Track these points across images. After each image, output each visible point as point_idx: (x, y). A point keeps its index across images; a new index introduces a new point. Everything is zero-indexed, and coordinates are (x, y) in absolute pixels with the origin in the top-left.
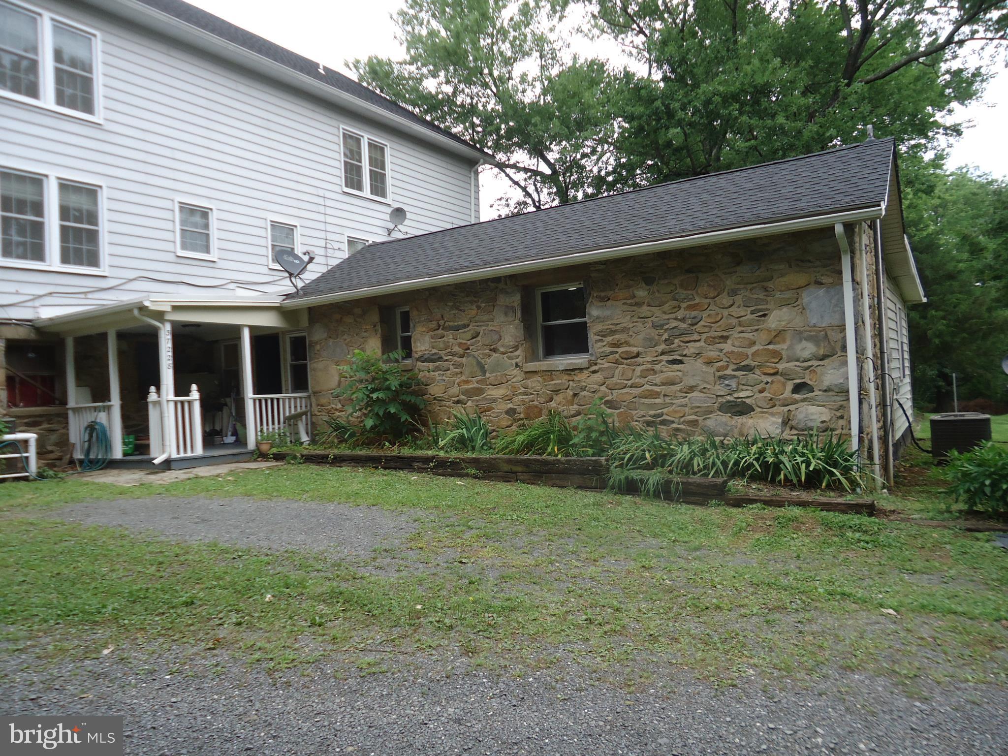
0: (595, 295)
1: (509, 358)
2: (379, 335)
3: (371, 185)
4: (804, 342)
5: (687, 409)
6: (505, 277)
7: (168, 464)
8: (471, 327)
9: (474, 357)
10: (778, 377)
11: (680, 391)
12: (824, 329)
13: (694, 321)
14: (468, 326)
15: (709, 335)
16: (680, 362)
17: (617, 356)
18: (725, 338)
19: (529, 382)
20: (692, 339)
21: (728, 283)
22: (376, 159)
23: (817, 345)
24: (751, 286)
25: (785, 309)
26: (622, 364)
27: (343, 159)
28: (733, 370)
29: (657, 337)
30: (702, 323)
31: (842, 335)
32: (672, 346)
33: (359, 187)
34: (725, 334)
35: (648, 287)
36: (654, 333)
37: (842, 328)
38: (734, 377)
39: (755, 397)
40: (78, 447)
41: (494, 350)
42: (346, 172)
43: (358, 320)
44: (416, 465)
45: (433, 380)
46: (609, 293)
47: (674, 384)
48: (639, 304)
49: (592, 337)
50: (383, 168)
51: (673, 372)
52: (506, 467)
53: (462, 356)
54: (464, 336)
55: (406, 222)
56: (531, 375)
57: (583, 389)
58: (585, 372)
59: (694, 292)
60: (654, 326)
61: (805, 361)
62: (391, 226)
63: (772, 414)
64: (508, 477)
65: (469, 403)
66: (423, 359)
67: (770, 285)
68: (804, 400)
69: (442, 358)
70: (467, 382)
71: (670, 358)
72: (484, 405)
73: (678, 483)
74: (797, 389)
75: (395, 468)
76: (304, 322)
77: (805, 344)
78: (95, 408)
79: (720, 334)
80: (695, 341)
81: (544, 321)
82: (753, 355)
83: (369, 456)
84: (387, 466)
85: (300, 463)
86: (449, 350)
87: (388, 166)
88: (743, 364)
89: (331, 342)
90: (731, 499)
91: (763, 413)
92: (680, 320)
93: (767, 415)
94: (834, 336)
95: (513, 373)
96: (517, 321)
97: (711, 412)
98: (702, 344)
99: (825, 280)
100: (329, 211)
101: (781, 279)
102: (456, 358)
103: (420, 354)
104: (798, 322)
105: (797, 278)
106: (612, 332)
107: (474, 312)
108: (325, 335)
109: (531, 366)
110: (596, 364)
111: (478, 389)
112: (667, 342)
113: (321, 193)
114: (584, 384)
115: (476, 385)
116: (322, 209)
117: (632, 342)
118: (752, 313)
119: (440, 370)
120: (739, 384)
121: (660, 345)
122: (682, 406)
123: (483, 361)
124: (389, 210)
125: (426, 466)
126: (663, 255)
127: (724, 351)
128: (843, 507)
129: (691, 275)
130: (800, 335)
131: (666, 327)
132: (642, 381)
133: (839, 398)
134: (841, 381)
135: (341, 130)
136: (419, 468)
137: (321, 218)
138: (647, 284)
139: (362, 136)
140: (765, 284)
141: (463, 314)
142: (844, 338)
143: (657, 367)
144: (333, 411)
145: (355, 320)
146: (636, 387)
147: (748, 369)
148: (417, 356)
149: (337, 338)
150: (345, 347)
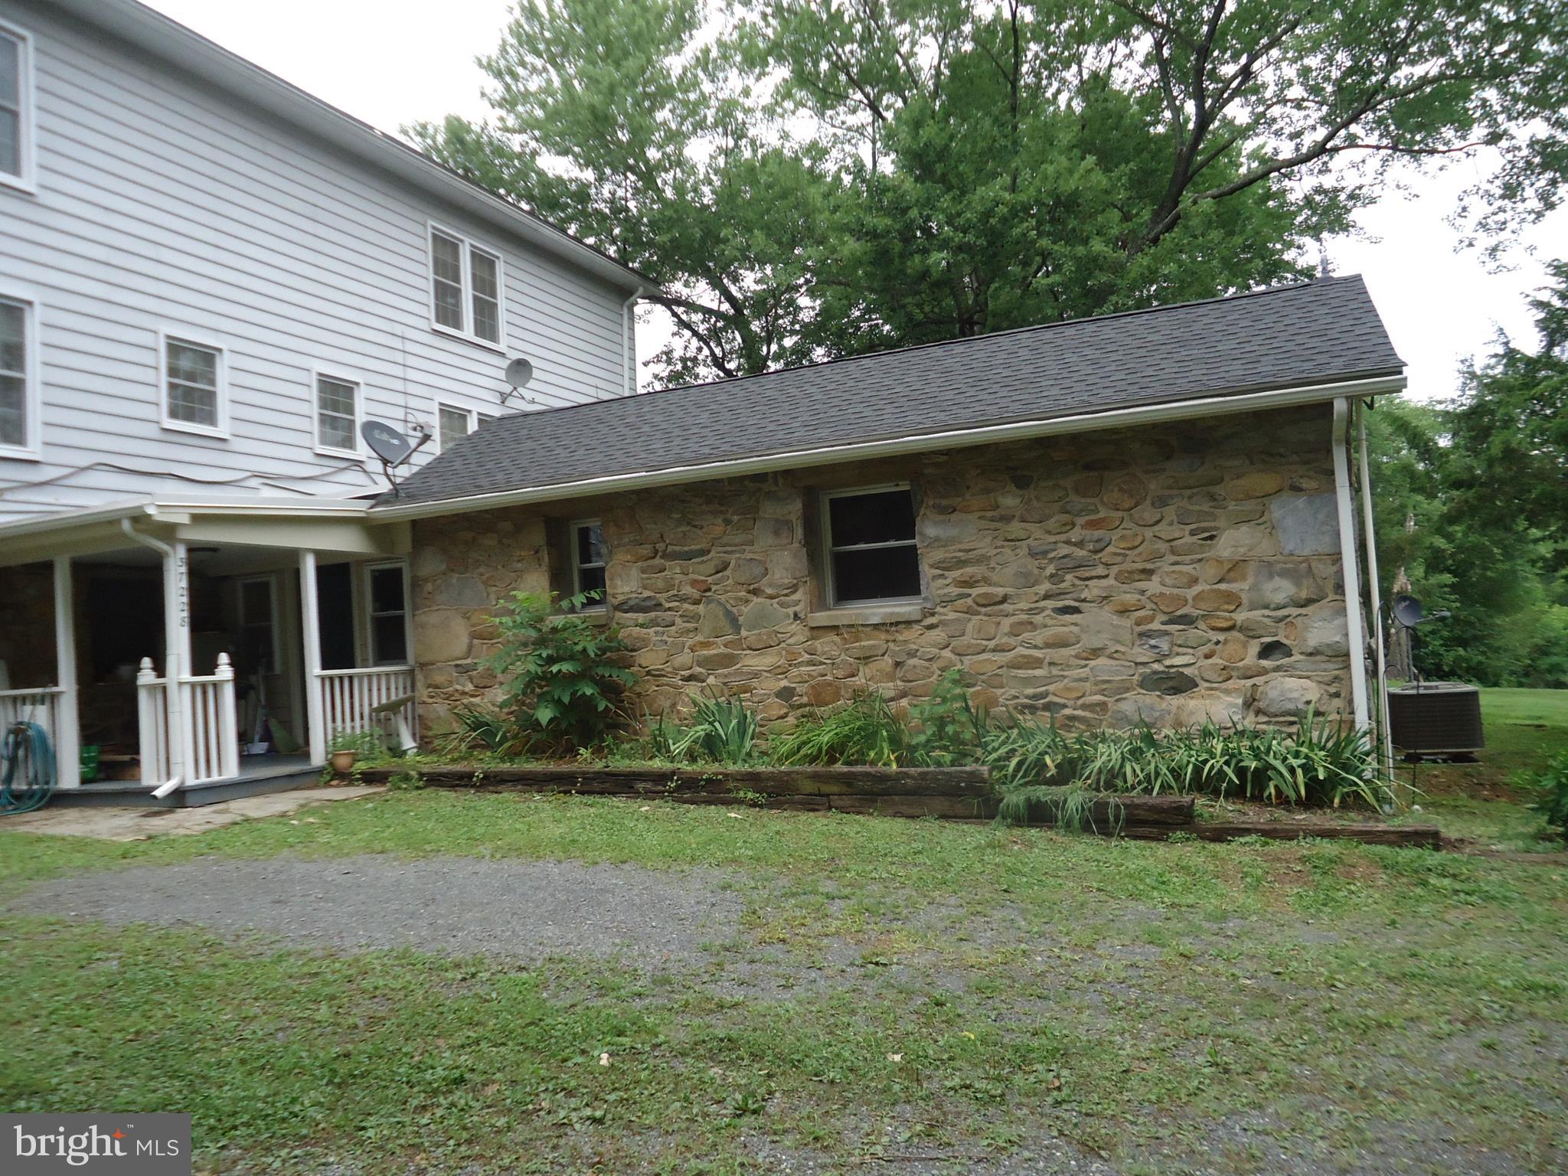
0: (931, 503)
1: (782, 605)
2: (544, 568)
3: (476, 320)
4: (1277, 578)
5: (1088, 684)
6: (775, 474)
7: (180, 798)
8: (713, 554)
9: (720, 603)
10: (1235, 633)
11: (1077, 657)
12: (1306, 559)
13: (1098, 546)
14: (709, 552)
15: (1124, 567)
16: (1076, 610)
17: (969, 601)
18: (1148, 573)
19: (817, 644)
20: (1094, 573)
21: (1152, 486)
22: (483, 280)
23: (1298, 584)
24: (1188, 492)
25: (1244, 528)
26: (979, 613)
27: (431, 276)
28: (1163, 623)
29: (1036, 571)
30: (1111, 549)
31: (1335, 568)
32: (1063, 585)
33: (457, 324)
34: (1149, 566)
35: (1021, 492)
36: (1032, 565)
37: (1337, 557)
38: (1166, 633)
39: (1198, 664)
41: (755, 592)
42: (437, 297)
43: (505, 541)
44: (640, 786)
45: (645, 642)
46: (956, 501)
47: (1065, 645)
48: (1006, 519)
49: (926, 571)
50: (493, 295)
51: (1064, 627)
52: (809, 787)
53: (697, 602)
54: (700, 570)
55: (531, 384)
56: (820, 632)
57: (912, 654)
58: (916, 627)
59: (1096, 500)
60: (1033, 554)
61: (1278, 608)
62: (507, 388)
63: (1227, 692)
64: (815, 802)
65: (711, 680)
66: (623, 607)
67: (1218, 489)
68: (1277, 669)
69: (661, 605)
70: (706, 645)
71: (1060, 604)
72: (736, 682)
73: (1117, 806)
74: (1267, 651)
75: (602, 793)
76: (405, 543)
77: (1278, 582)
78: (23, 699)
79: (1140, 566)
80: (1099, 577)
81: (835, 544)
82: (1195, 598)
83: (552, 773)
84: (586, 788)
85: (418, 788)
86: (675, 592)
87: (501, 291)
88: (1179, 613)
89: (455, 578)
90: (1208, 830)
91: (1212, 689)
92: (1075, 544)
93: (1218, 693)
94: (1324, 569)
95: (789, 629)
96: (796, 545)
97: (1127, 690)
98: (1111, 581)
99: (1305, 484)
100: (411, 361)
101: (1236, 482)
102: (686, 606)
103: (621, 598)
104: (1265, 548)
105: (1265, 481)
106: (961, 563)
107: (718, 530)
108: (444, 567)
109: (822, 618)
110: (933, 615)
111: (726, 656)
112: (1056, 579)
113: (398, 329)
114: (915, 647)
115: (722, 650)
116: (399, 357)
117: (995, 578)
118: (1193, 533)
119: (658, 625)
120: (1173, 644)
121: (1042, 583)
122: (1081, 680)
123: (735, 610)
124: (505, 364)
125: (660, 788)
126: (1044, 443)
127: (1148, 594)
128: (1392, 838)
129: (1092, 474)
130: (1269, 569)
131: (1051, 555)
132: (1012, 641)
133: (1331, 666)
134: (1337, 639)
135: (430, 230)
136: (647, 792)
137: (398, 371)
138: (1017, 487)
139: (462, 241)
140: (1211, 489)
141: (699, 532)
142: (1340, 573)
143: (1038, 619)
144: (457, 696)
145: (500, 542)
146: (1003, 651)
147: (1187, 620)
148: (616, 602)
149: (466, 571)
150: (481, 587)
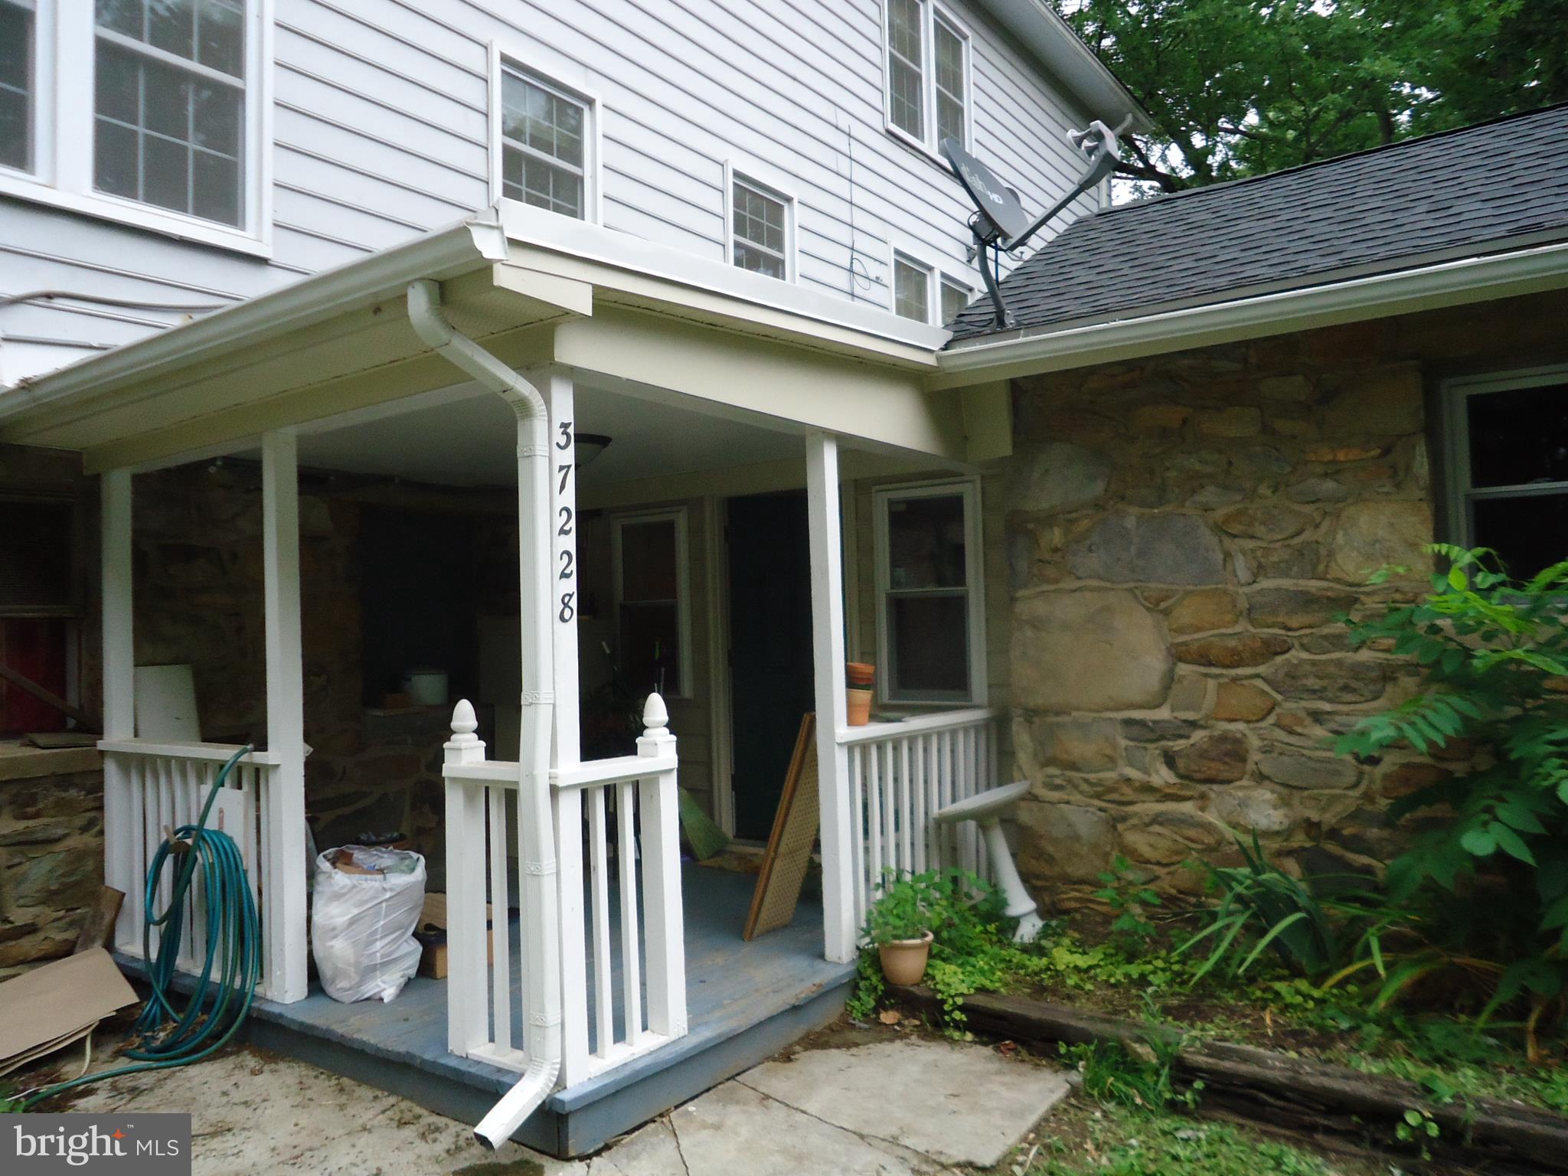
3: (939, 127)
22: (947, 68)
27: (887, 48)
33: (916, 129)
40: (136, 902)
42: (893, 82)
50: (959, 94)
76: (993, 437)
78: (202, 767)
87: (968, 91)
89: (1129, 516)
100: (860, 175)
108: (1099, 489)
113: (844, 121)
116: (845, 168)
137: (842, 187)
139: (924, 1)
145: (1266, 428)
149: (1161, 500)
150: (1208, 538)
